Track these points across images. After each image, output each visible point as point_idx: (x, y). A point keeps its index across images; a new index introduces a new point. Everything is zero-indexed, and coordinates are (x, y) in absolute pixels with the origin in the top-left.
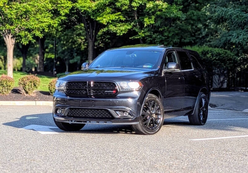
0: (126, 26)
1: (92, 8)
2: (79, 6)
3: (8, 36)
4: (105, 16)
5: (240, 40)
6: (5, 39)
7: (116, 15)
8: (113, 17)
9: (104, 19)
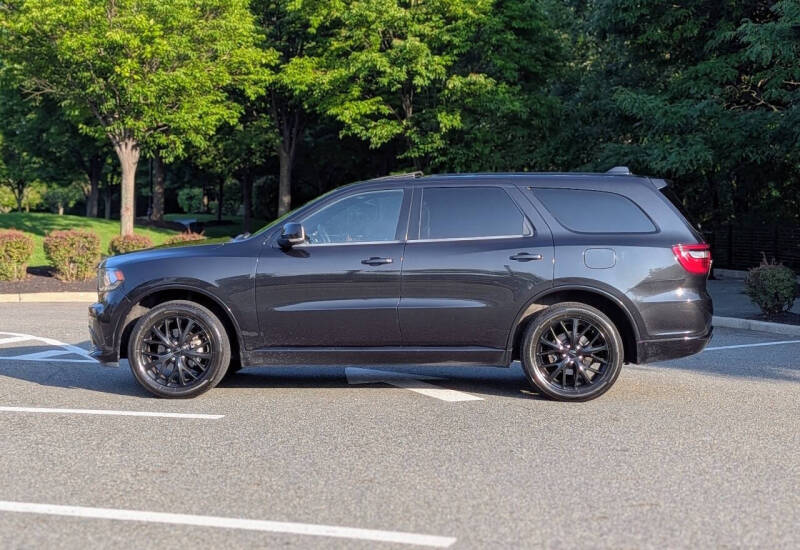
0: (389, 128)
1: (323, 87)
2: (288, 81)
3: (126, 144)
4: (347, 104)
5: (672, 164)
6: (117, 149)
7: (372, 104)
8: (367, 107)
9: (347, 112)
